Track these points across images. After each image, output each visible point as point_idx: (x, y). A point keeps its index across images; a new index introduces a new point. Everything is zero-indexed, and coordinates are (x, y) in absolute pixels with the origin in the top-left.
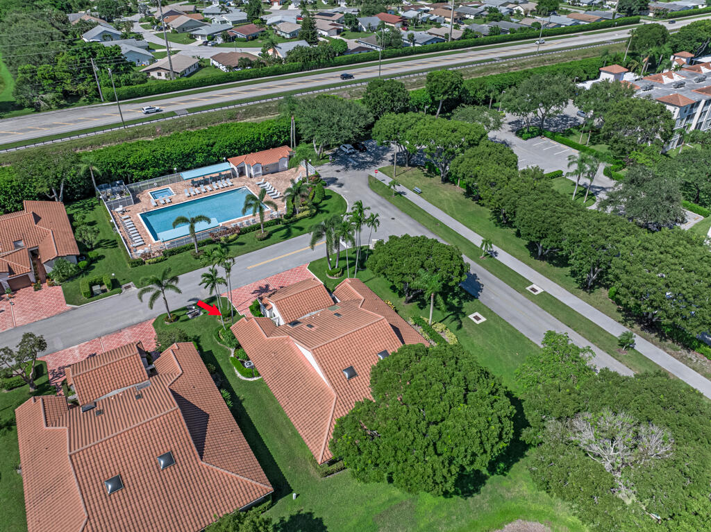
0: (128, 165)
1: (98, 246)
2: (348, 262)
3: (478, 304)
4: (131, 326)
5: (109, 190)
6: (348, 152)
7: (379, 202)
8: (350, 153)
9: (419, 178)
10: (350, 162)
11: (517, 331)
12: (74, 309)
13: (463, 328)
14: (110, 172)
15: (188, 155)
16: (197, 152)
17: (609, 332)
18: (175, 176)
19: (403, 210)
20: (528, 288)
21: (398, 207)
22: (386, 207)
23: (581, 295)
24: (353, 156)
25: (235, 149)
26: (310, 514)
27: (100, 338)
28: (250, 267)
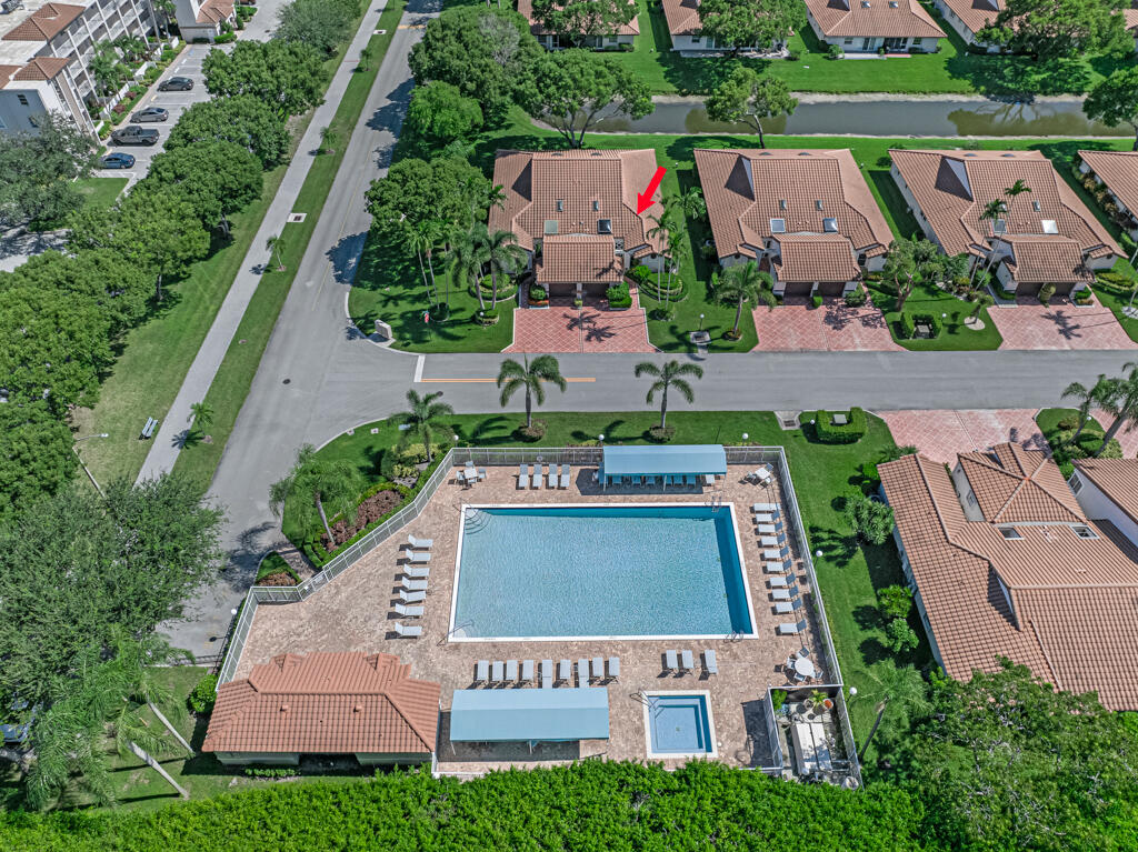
4: (788, 352)
12: (875, 410)
27: (829, 350)
28: (593, 380)
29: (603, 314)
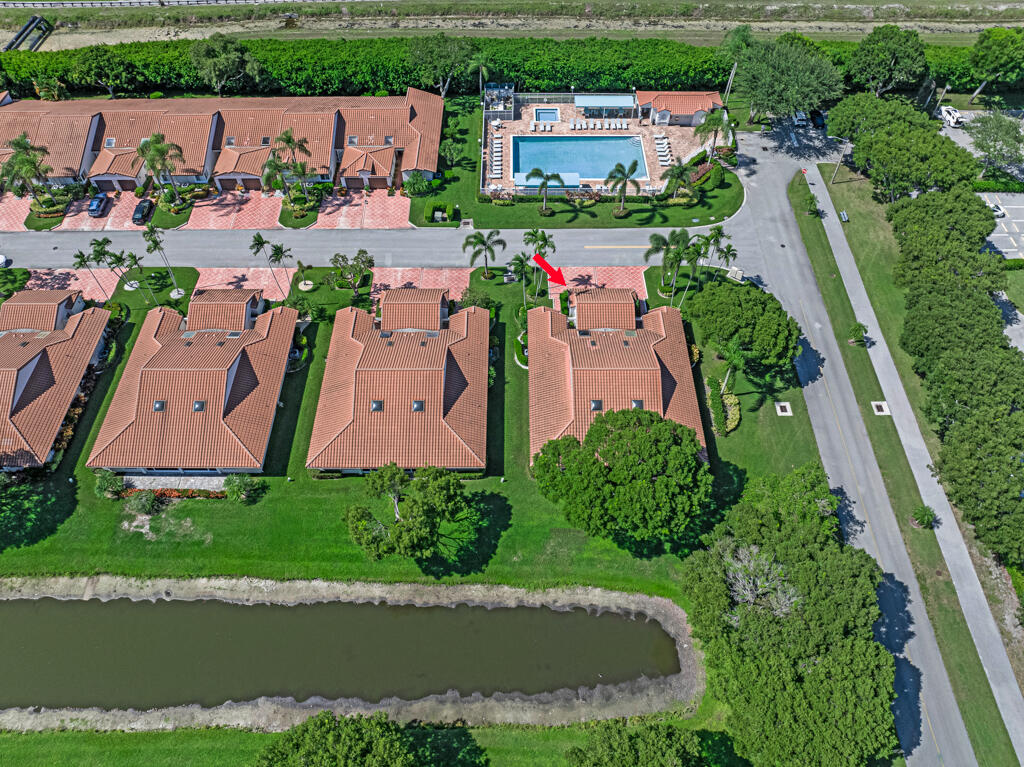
0: (522, 70)
1: (458, 164)
2: (690, 283)
3: (798, 393)
4: (452, 267)
5: (496, 92)
6: (796, 123)
7: (783, 215)
8: (798, 126)
9: (862, 198)
10: (790, 140)
11: (815, 442)
12: (413, 229)
13: (757, 413)
14: (502, 71)
15: (592, 75)
16: (604, 73)
17: (923, 497)
18: (568, 95)
19: (804, 239)
20: (874, 404)
21: (802, 232)
22: (787, 226)
23: (932, 441)
24: (801, 131)
25: (651, 79)
26: (506, 499)
27: (423, 268)
28: (587, 247)
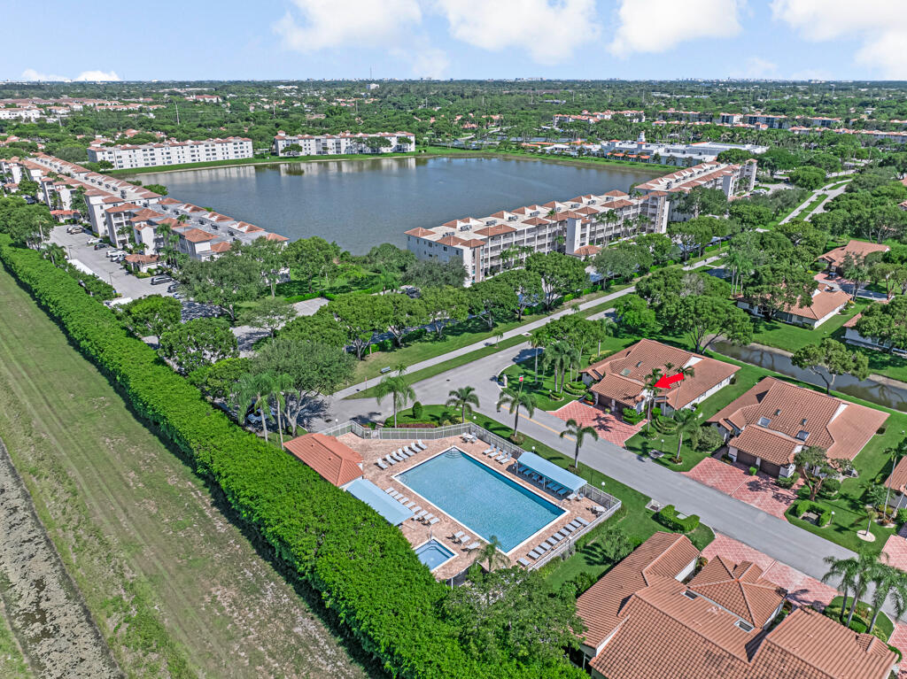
27: (730, 496)
29: (616, 421)
